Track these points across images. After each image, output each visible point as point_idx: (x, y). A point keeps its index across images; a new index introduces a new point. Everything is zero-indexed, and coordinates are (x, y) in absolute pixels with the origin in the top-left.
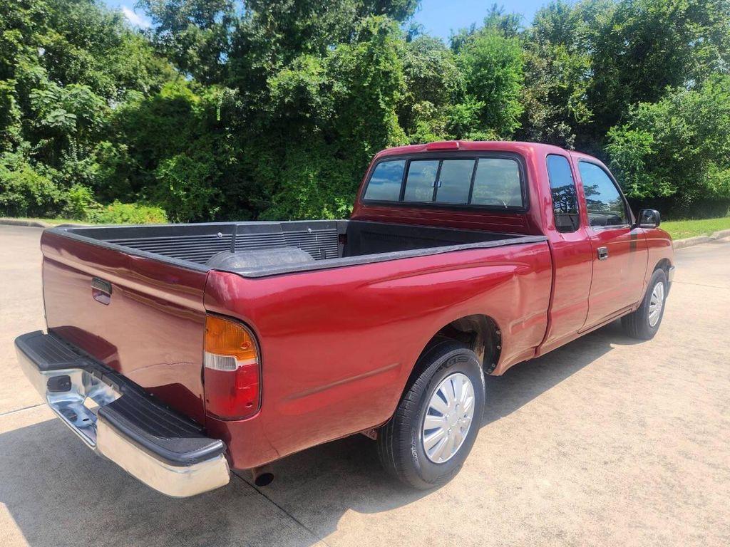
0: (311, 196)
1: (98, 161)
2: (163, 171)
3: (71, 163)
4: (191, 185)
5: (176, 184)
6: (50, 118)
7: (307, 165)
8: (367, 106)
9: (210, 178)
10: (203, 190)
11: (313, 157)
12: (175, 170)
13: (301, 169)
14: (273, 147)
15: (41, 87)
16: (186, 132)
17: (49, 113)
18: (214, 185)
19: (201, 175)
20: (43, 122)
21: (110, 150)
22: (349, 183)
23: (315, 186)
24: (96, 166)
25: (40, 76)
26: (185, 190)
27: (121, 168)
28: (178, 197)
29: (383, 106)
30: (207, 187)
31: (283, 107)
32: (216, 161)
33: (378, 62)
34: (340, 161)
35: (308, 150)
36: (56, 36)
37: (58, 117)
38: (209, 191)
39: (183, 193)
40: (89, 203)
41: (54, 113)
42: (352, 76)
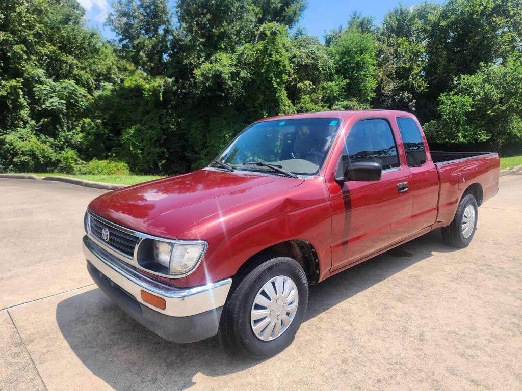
1: (82, 132)
2: (125, 136)
3: (63, 133)
4: (144, 146)
5: (134, 146)
6: (48, 104)
7: (225, 129)
8: (264, 86)
9: (157, 141)
10: (153, 149)
11: (228, 123)
12: (133, 136)
13: (220, 132)
14: (201, 118)
15: (42, 83)
16: (141, 109)
17: (48, 100)
18: (161, 146)
19: (151, 139)
20: (43, 106)
21: (89, 124)
24: (81, 135)
25: (40, 75)
26: (141, 149)
27: (98, 136)
28: (136, 154)
29: (275, 85)
30: (156, 147)
31: (206, 89)
32: (161, 128)
33: (271, 55)
35: (225, 119)
36: (52, 48)
37: (53, 103)
38: (157, 149)
39: (139, 152)
40: (76, 161)
41: (51, 100)
42: (253, 65)
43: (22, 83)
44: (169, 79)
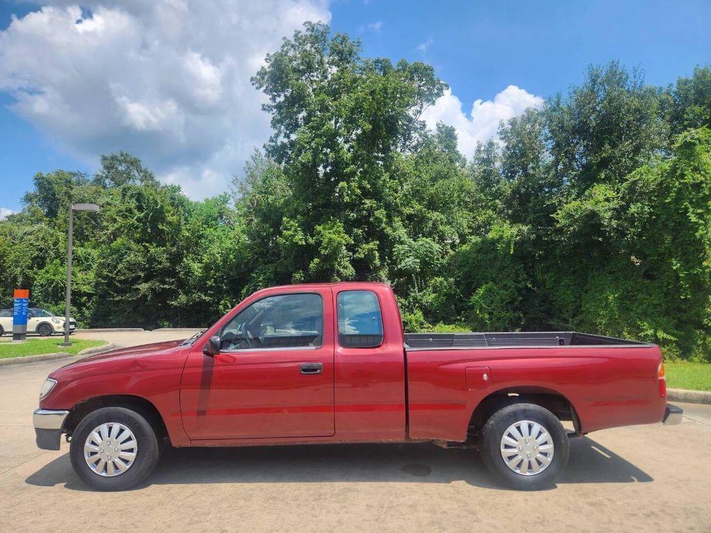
0: (610, 319)
1: (434, 292)
2: (475, 298)
3: (415, 293)
4: (494, 309)
5: (482, 309)
6: (403, 264)
7: (609, 287)
8: (674, 221)
9: (510, 303)
10: (503, 314)
11: (616, 279)
12: (483, 297)
13: (602, 290)
14: (574, 273)
15: (402, 243)
16: (498, 264)
17: (404, 259)
18: (515, 310)
19: (502, 300)
20: (399, 267)
21: (441, 282)
22: (660, 305)
23: (615, 308)
24: (433, 296)
25: (401, 236)
26: (490, 314)
27: (449, 296)
28: (483, 319)
29: (693, 219)
30: (508, 311)
32: (516, 287)
33: (683, 176)
34: (647, 282)
35: (611, 273)
36: (418, 207)
37: (409, 262)
38: (508, 314)
39: (487, 316)
40: (422, 324)
41: (407, 260)
42: (656, 194)
43: (378, 245)
44: (524, 227)
